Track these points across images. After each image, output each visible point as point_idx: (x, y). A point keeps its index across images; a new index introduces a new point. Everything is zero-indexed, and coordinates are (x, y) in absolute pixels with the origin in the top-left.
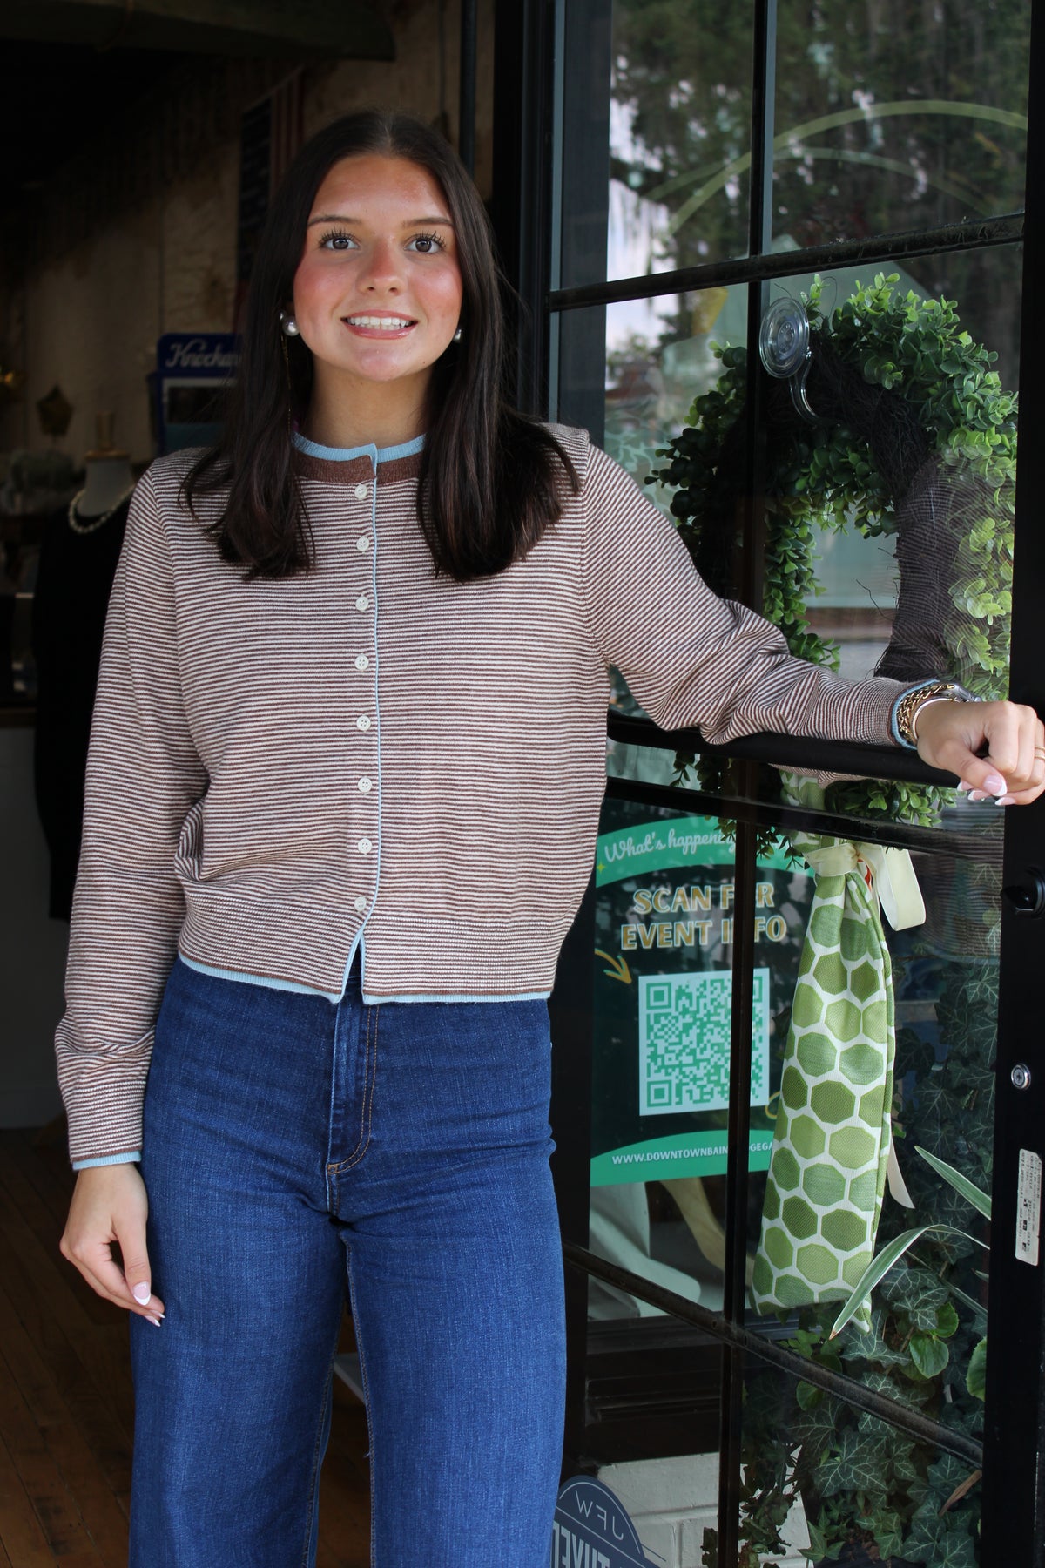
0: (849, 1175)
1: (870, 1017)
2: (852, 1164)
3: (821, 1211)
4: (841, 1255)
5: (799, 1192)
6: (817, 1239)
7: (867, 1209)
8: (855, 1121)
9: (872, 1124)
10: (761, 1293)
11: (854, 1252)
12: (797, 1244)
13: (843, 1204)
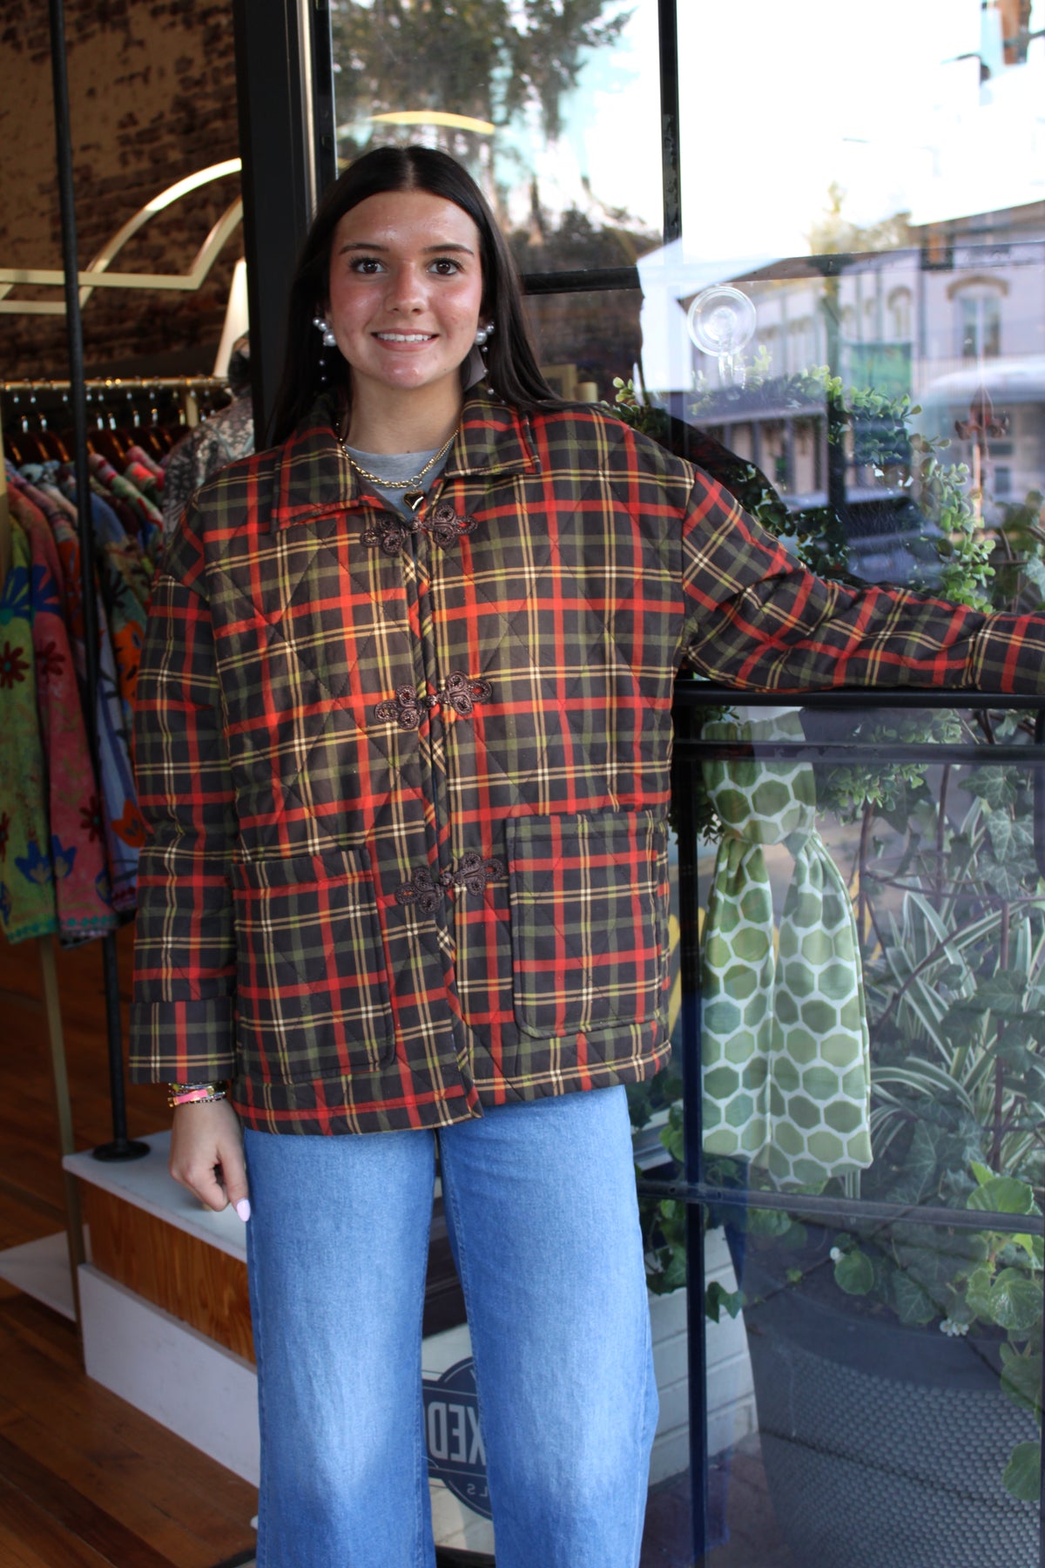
0: (840, 1072)
1: (841, 940)
2: (841, 1063)
3: (822, 1104)
4: (844, 1138)
5: (800, 1092)
6: (823, 1127)
7: (860, 1097)
8: (838, 1029)
9: (854, 1029)
10: (780, 1176)
11: (855, 1133)
12: (805, 1133)
13: (839, 1096)
